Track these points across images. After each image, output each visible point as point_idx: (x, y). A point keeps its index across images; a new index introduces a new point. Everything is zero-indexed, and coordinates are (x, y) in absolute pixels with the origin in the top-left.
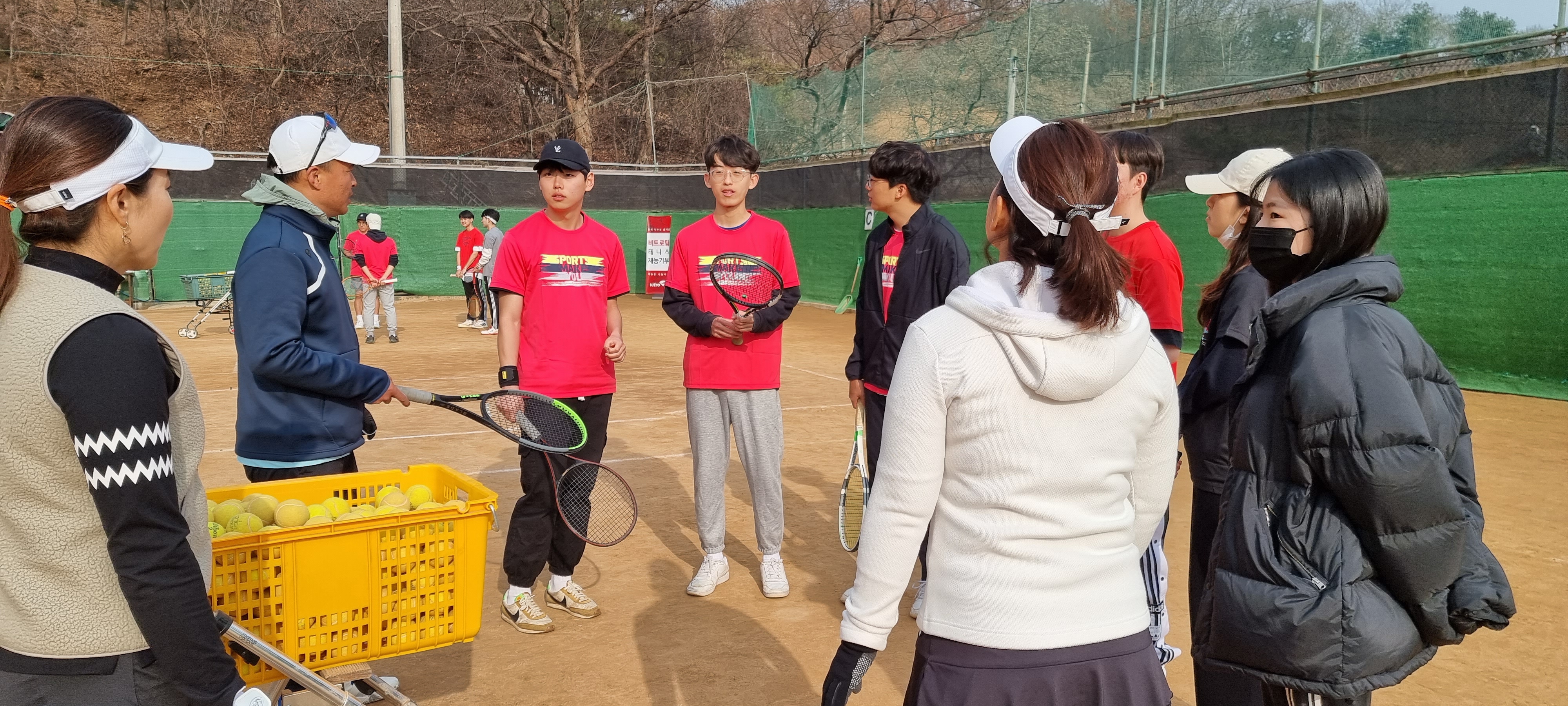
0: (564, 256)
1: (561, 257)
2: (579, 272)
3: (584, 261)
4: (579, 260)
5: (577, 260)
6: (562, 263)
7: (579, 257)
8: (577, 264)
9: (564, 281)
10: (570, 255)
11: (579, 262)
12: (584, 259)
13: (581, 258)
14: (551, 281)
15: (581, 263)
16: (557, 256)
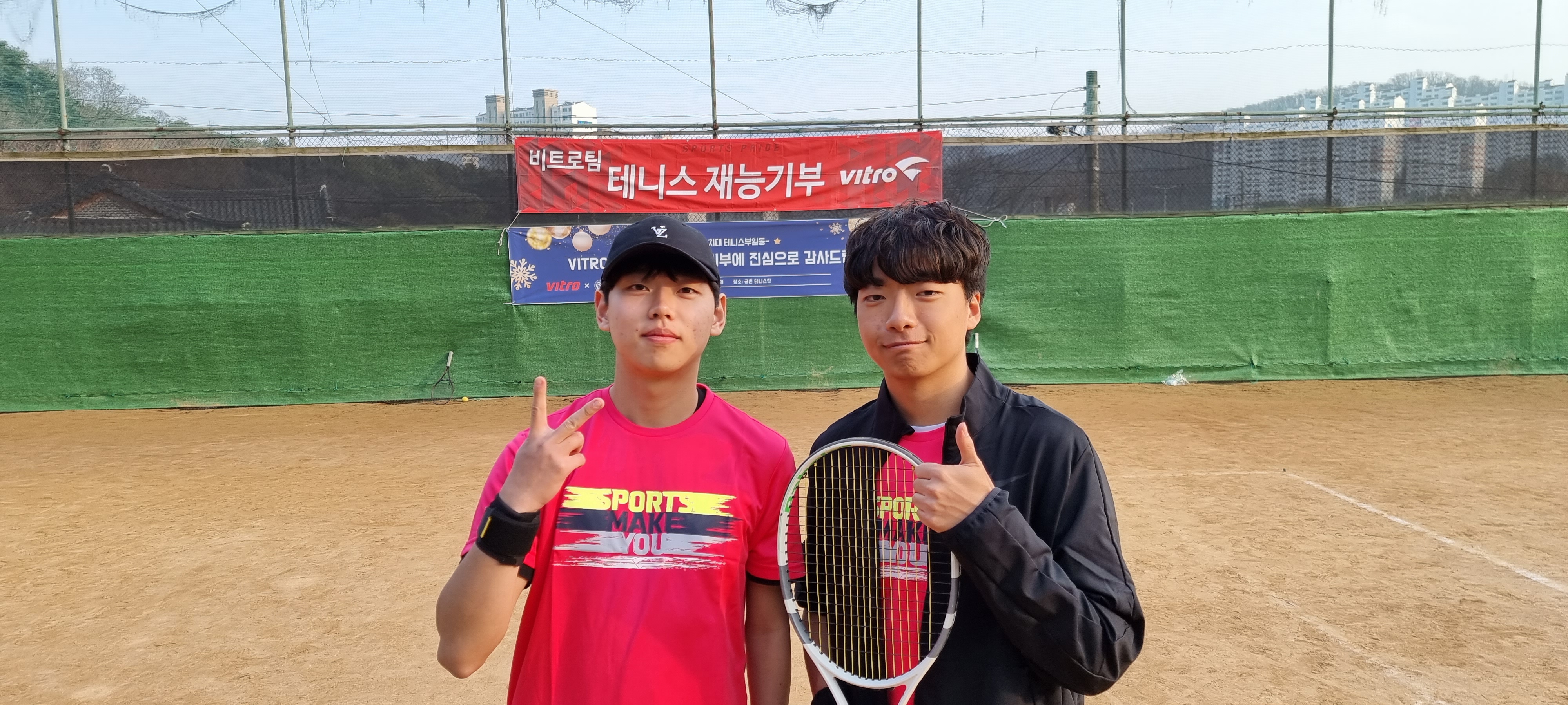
0: (624, 492)
1: (617, 492)
2: (660, 532)
3: (677, 503)
4: (665, 499)
5: (659, 501)
6: (615, 508)
7: (666, 493)
8: (658, 510)
9: (612, 555)
10: (644, 490)
11: (663, 505)
12: (676, 501)
13: (670, 495)
14: (577, 554)
15: (669, 509)
16: (608, 491)
